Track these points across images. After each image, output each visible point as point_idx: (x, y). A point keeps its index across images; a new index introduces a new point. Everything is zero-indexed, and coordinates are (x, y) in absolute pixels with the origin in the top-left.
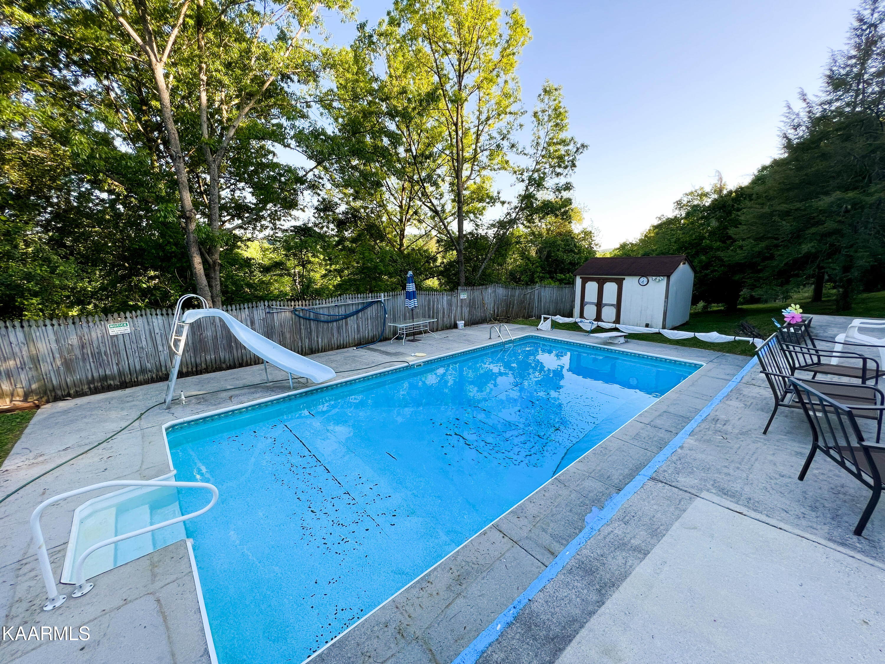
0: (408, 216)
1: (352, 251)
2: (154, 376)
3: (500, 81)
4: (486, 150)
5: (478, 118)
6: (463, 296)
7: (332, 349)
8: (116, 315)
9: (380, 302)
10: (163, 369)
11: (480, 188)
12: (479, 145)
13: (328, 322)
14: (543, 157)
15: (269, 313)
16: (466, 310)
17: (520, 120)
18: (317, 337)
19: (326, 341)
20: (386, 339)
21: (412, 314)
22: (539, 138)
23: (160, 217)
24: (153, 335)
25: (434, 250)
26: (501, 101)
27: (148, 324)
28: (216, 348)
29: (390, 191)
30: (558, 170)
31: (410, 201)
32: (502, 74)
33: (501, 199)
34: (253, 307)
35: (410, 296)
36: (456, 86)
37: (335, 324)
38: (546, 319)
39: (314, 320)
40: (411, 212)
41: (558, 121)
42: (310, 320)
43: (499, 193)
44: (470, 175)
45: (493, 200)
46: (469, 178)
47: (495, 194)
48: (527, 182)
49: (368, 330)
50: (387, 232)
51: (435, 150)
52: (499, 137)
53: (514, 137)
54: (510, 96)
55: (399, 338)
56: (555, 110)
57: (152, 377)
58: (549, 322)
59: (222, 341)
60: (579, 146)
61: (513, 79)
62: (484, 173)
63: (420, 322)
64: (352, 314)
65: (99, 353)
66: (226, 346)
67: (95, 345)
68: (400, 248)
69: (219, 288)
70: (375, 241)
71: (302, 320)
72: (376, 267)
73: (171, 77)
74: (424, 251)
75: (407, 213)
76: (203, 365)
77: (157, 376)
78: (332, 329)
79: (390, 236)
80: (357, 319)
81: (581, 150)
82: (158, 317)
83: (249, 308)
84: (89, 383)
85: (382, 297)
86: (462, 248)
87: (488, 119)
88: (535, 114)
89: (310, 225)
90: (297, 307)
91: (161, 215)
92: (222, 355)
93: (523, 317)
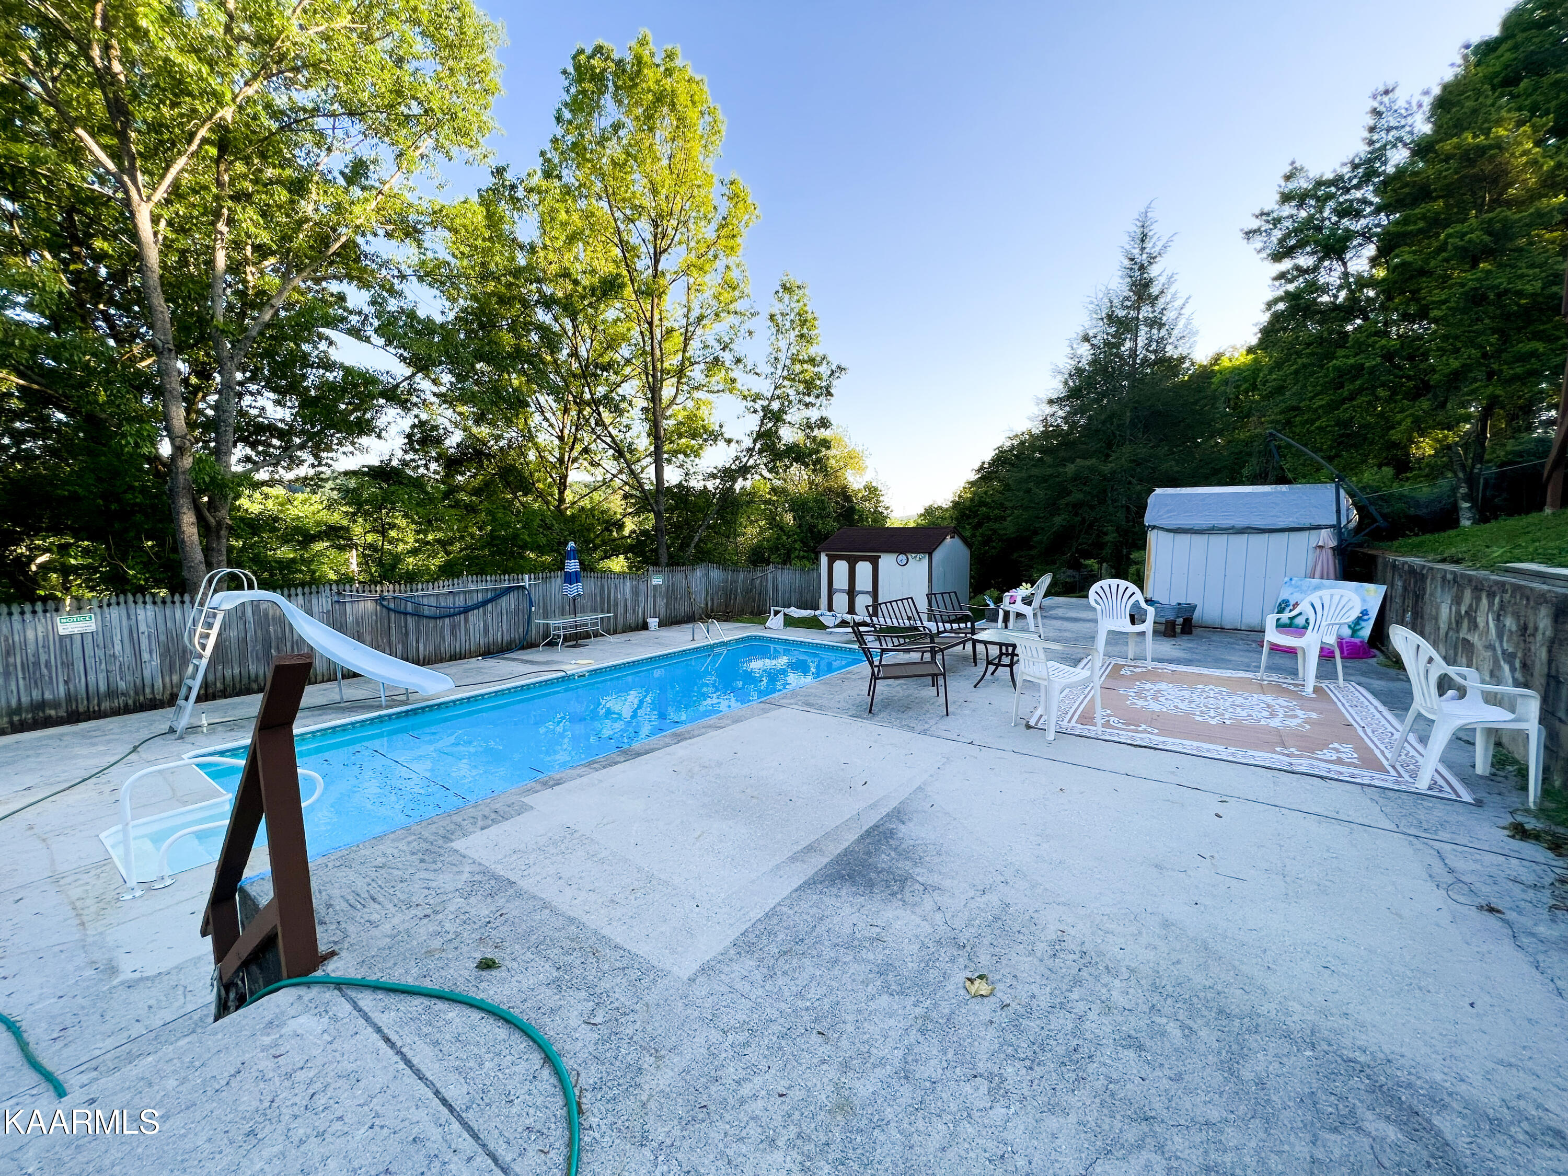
0: (575, 453)
1: (471, 509)
2: (130, 702)
3: (719, 264)
4: (698, 363)
5: (686, 316)
6: (657, 580)
7: (441, 661)
9: (523, 587)
10: (148, 691)
11: (692, 418)
12: (687, 355)
13: (435, 618)
14: (784, 378)
15: (338, 602)
16: (661, 603)
17: (749, 325)
18: (417, 642)
19: (432, 648)
20: (532, 645)
21: (574, 605)
22: (779, 350)
23: (126, 446)
24: (135, 635)
25: (620, 510)
26: (720, 293)
27: (129, 617)
28: (243, 659)
29: (542, 412)
30: (807, 399)
31: (577, 430)
32: (721, 256)
33: (726, 436)
34: (311, 593)
35: (570, 578)
36: (650, 271)
37: (447, 620)
38: (776, 613)
39: (413, 615)
40: (578, 447)
41: (805, 331)
42: (406, 614)
43: (721, 426)
44: (675, 398)
45: (714, 436)
46: (672, 402)
47: (717, 428)
48: (762, 414)
49: (501, 631)
50: (536, 478)
51: (617, 357)
52: (718, 347)
53: (739, 348)
54: (734, 288)
55: (552, 644)
56: (799, 314)
57: (126, 705)
58: (781, 616)
59: (254, 647)
60: (834, 367)
61: (738, 266)
62: (697, 394)
63: (587, 618)
64: (477, 606)
65: (37, 664)
66: (261, 655)
67: (31, 651)
68: (559, 506)
70: (514, 493)
71: (393, 615)
72: (515, 536)
73: (163, 223)
74: (602, 512)
75: (572, 449)
76: (218, 685)
77: (134, 703)
78: (442, 628)
79: (541, 486)
80: (484, 614)
81: (837, 374)
82: (148, 606)
83: (304, 594)
84: (11, 713)
85: (526, 580)
86: (662, 508)
87: (700, 318)
88: (772, 317)
89: (395, 463)
90: (386, 594)
91: (128, 443)
92: (253, 668)
93: (752, 613)
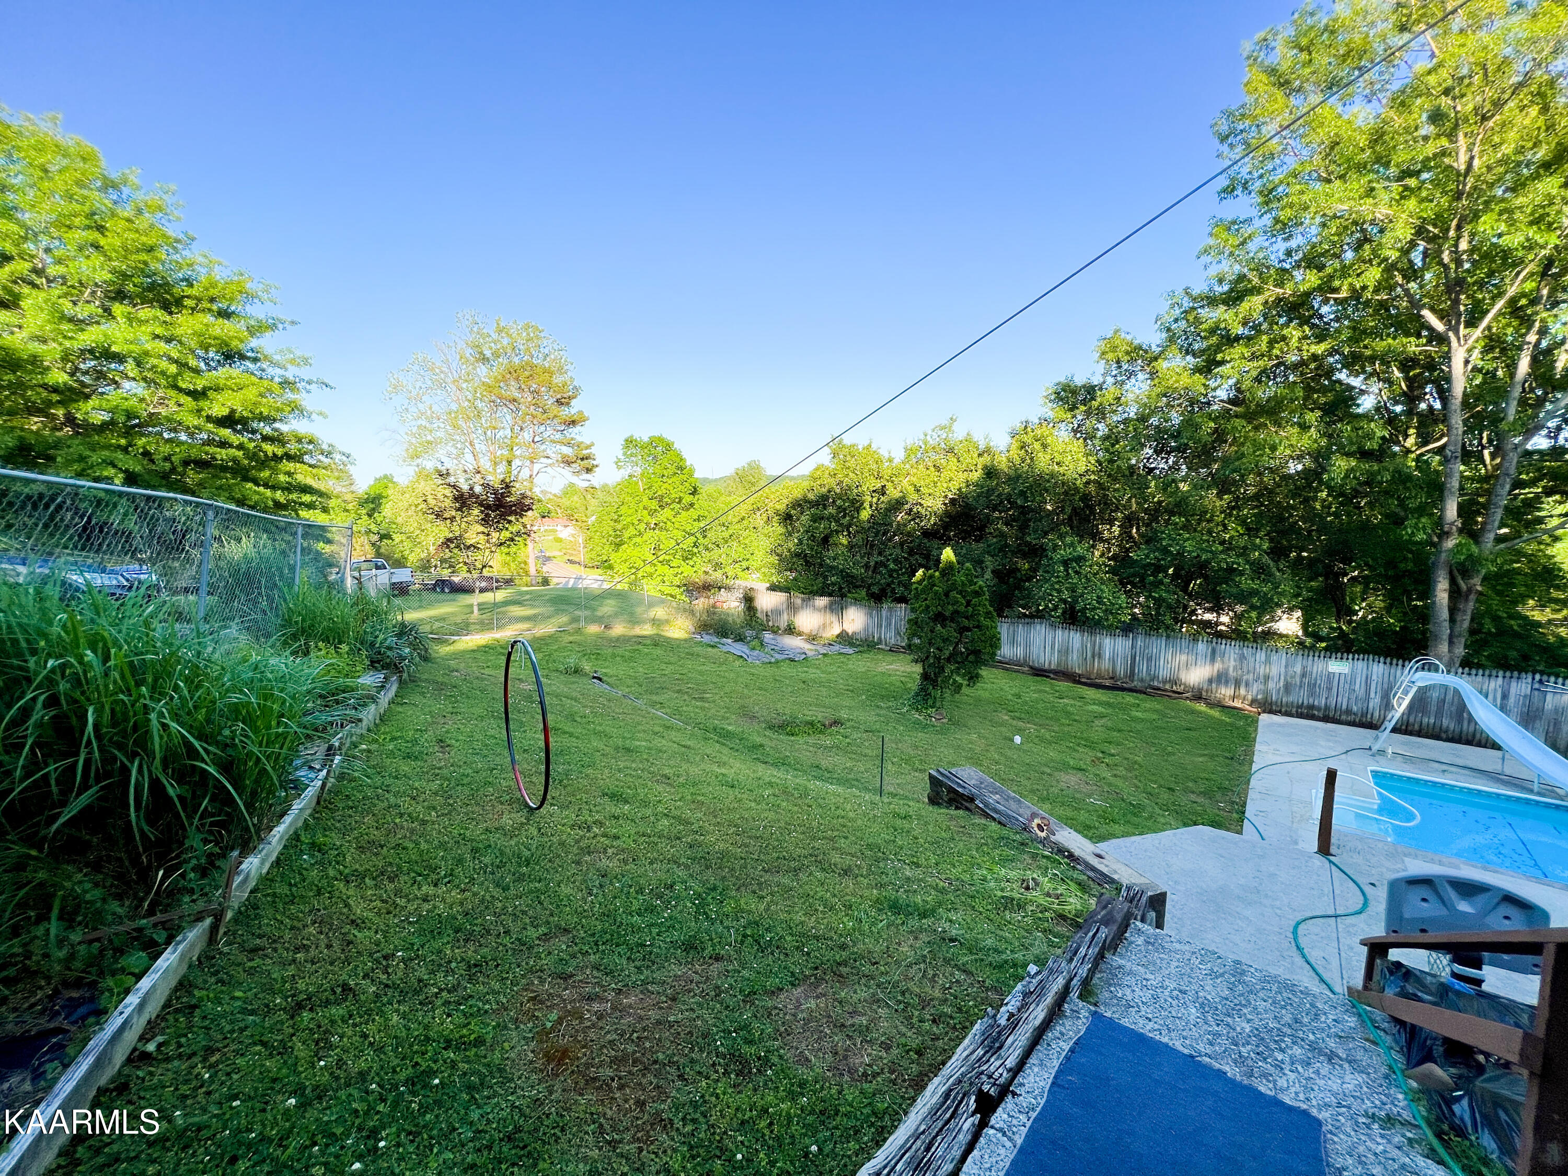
8: (1339, 655)
15: (1539, 690)
24: (1369, 681)
27: (1368, 669)
34: (1512, 678)
65: (1315, 685)
67: (1314, 675)
69: (1466, 624)
82: (1380, 664)
84: (1298, 707)
